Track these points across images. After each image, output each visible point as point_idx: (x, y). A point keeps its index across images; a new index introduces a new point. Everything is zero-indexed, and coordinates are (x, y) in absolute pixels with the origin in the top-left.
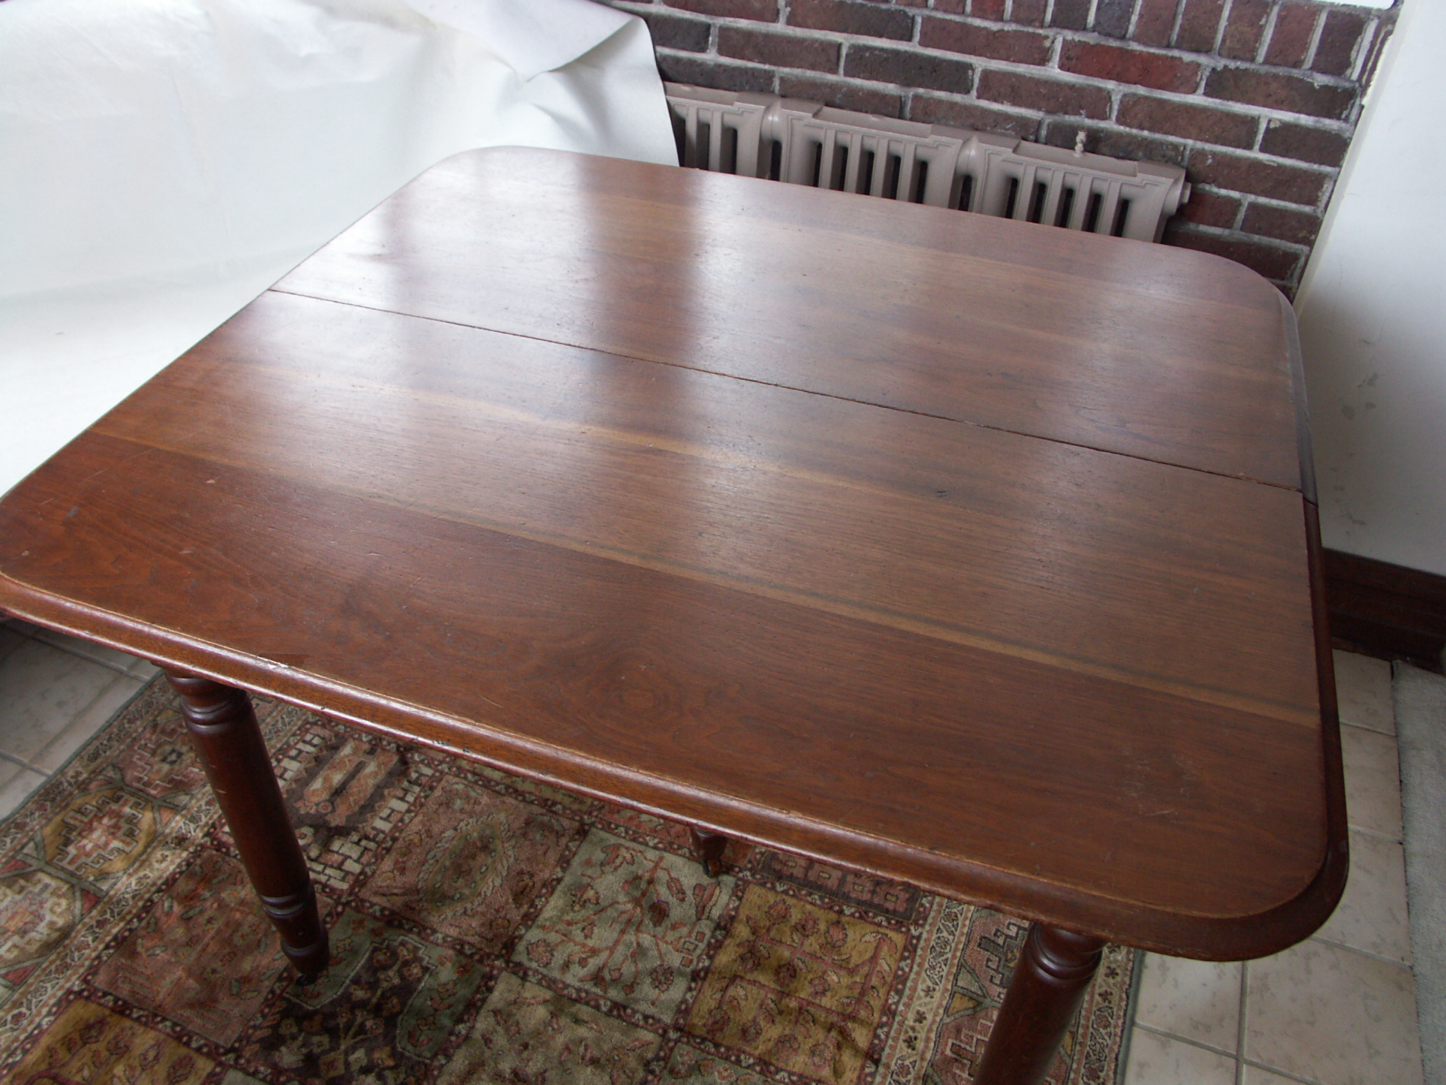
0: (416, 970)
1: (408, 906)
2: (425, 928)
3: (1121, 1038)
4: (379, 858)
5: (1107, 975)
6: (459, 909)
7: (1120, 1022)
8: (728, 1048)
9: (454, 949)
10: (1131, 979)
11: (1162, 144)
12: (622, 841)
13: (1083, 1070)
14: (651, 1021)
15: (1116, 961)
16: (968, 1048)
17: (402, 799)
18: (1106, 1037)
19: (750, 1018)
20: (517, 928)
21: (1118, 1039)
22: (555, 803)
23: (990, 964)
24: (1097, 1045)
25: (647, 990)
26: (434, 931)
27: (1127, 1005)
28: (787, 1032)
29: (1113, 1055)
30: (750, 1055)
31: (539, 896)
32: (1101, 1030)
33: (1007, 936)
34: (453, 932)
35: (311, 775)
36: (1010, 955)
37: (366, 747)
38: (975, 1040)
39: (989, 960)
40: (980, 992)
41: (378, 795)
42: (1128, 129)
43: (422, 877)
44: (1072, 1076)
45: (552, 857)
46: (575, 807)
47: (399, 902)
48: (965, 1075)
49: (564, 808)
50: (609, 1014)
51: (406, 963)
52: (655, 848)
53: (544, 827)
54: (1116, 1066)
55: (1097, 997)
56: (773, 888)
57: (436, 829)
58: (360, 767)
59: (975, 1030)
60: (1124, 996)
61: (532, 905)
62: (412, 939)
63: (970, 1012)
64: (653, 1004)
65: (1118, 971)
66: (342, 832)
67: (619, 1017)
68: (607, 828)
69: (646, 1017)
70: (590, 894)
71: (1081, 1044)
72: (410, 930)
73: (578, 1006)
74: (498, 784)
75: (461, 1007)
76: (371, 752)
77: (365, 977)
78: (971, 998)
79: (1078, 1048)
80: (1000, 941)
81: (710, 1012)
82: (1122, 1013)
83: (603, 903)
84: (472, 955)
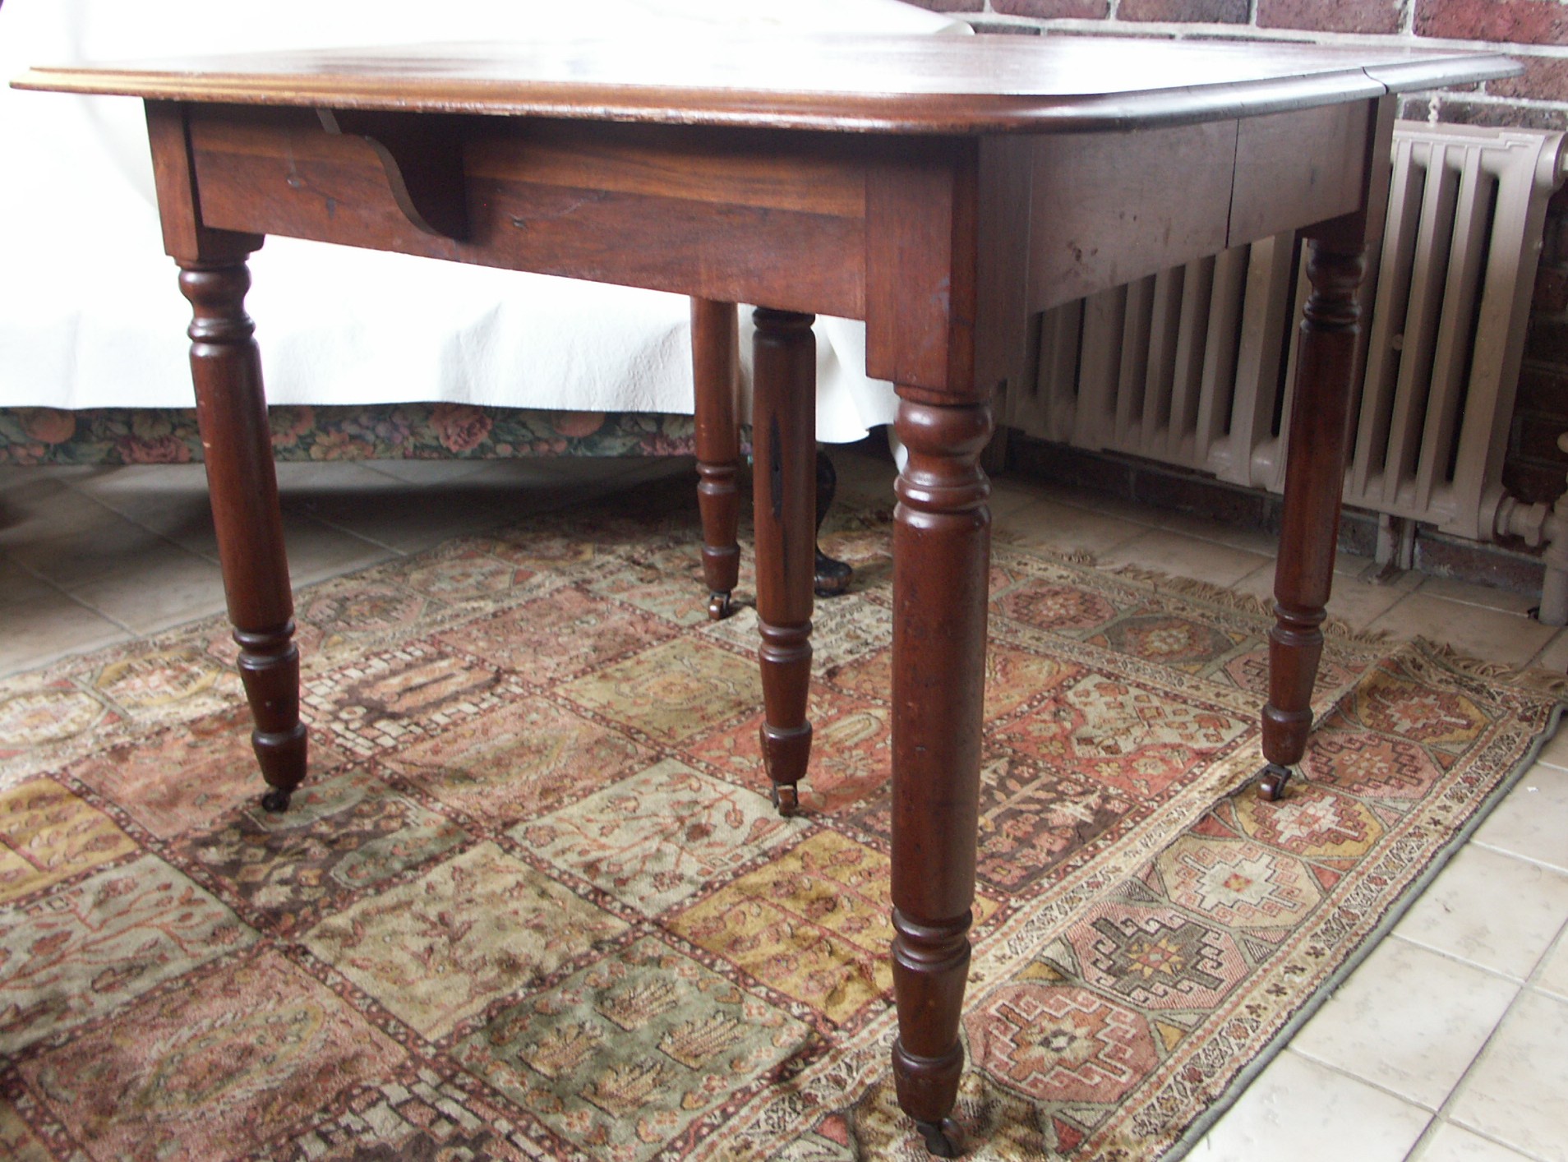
0: (394, 824)
1: (423, 778)
2: (428, 796)
3: (1257, 1053)
4: (418, 739)
5: (1269, 992)
6: (476, 789)
7: (1264, 1038)
8: (706, 952)
9: (448, 816)
10: (1305, 1002)
11: (1543, 111)
12: (698, 774)
13: (1180, 1069)
14: (628, 911)
15: (1290, 981)
16: (1024, 1014)
17: (475, 705)
18: (1236, 1048)
19: (752, 934)
20: (529, 814)
21: (1252, 1053)
22: (639, 732)
23: (1100, 946)
24: (1217, 1052)
25: (644, 886)
26: (436, 800)
27: (1283, 1025)
28: (791, 952)
29: (1236, 1066)
30: (729, 962)
31: (571, 796)
32: (1231, 1039)
33: (1140, 929)
34: (457, 804)
35: (394, 673)
36: (1135, 948)
37: (466, 664)
38: (1038, 1011)
39: (1100, 942)
40: (1071, 969)
41: (455, 697)
42: (1501, 100)
43: (453, 759)
44: (1162, 1071)
45: (609, 771)
46: (662, 740)
47: (416, 772)
48: (1007, 1039)
49: (648, 738)
50: (585, 897)
51: (390, 817)
52: (733, 783)
53: (614, 747)
54: (1234, 1077)
55: (1242, 1008)
56: (854, 838)
57: (494, 730)
58: (450, 676)
59: (1045, 1003)
60: (1284, 1015)
61: (560, 801)
62: (410, 802)
63: (1046, 983)
64: (642, 899)
65: (1289, 991)
66: (394, 717)
67: (595, 902)
68: (688, 760)
69: (624, 907)
70: (632, 804)
71: (1191, 1044)
72: (412, 795)
73: (553, 883)
74: (586, 710)
75: (422, 858)
76: (469, 668)
77: (341, 819)
78: (1054, 970)
79: (1185, 1046)
80: (1129, 931)
81: (705, 919)
82: (1271, 1030)
83: (638, 813)
84: (462, 825)
